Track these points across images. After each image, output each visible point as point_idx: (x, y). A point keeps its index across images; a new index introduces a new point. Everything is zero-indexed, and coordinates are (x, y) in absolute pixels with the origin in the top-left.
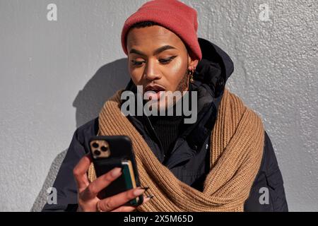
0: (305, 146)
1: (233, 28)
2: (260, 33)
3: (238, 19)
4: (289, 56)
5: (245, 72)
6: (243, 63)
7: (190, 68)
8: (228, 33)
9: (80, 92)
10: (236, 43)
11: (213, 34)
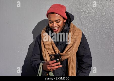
0: (97, 42)
1: (78, 10)
2: (86, 12)
3: (80, 8)
4: (93, 18)
5: (81, 22)
6: (81, 20)
7: (64, 22)
8: (77, 12)
9: (34, 29)
10: (79, 14)
11: (73, 12)
